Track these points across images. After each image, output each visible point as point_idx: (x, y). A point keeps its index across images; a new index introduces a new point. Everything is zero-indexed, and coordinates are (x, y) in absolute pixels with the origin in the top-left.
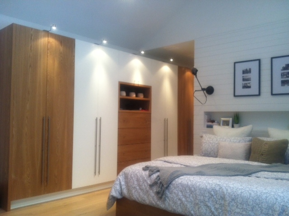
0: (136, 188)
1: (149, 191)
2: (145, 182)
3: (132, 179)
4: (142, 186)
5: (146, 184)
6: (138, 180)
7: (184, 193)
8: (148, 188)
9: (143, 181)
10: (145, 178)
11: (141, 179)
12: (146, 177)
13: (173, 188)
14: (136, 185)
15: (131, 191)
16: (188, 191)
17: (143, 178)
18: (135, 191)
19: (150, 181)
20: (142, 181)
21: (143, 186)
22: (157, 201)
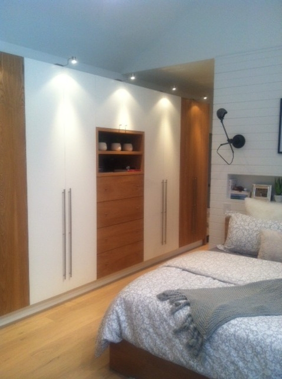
0: (148, 331)
1: (174, 339)
2: (164, 323)
3: (139, 314)
4: (159, 328)
5: (166, 327)
6: (150, 317)
7: (241, 352)
8: (170, 335)
9: (160, 320)
10: (165, 316)
11: (156, 315)
12: (165, 314)
13: (220, 342)
14: (148, 326)
15: (140, 334)
16: (250, 351)
17: (161, 315)
18: (146, 336)
19: (174, 322)
20: (158, 320)
21: (162, 330)
22: (190, 360)
